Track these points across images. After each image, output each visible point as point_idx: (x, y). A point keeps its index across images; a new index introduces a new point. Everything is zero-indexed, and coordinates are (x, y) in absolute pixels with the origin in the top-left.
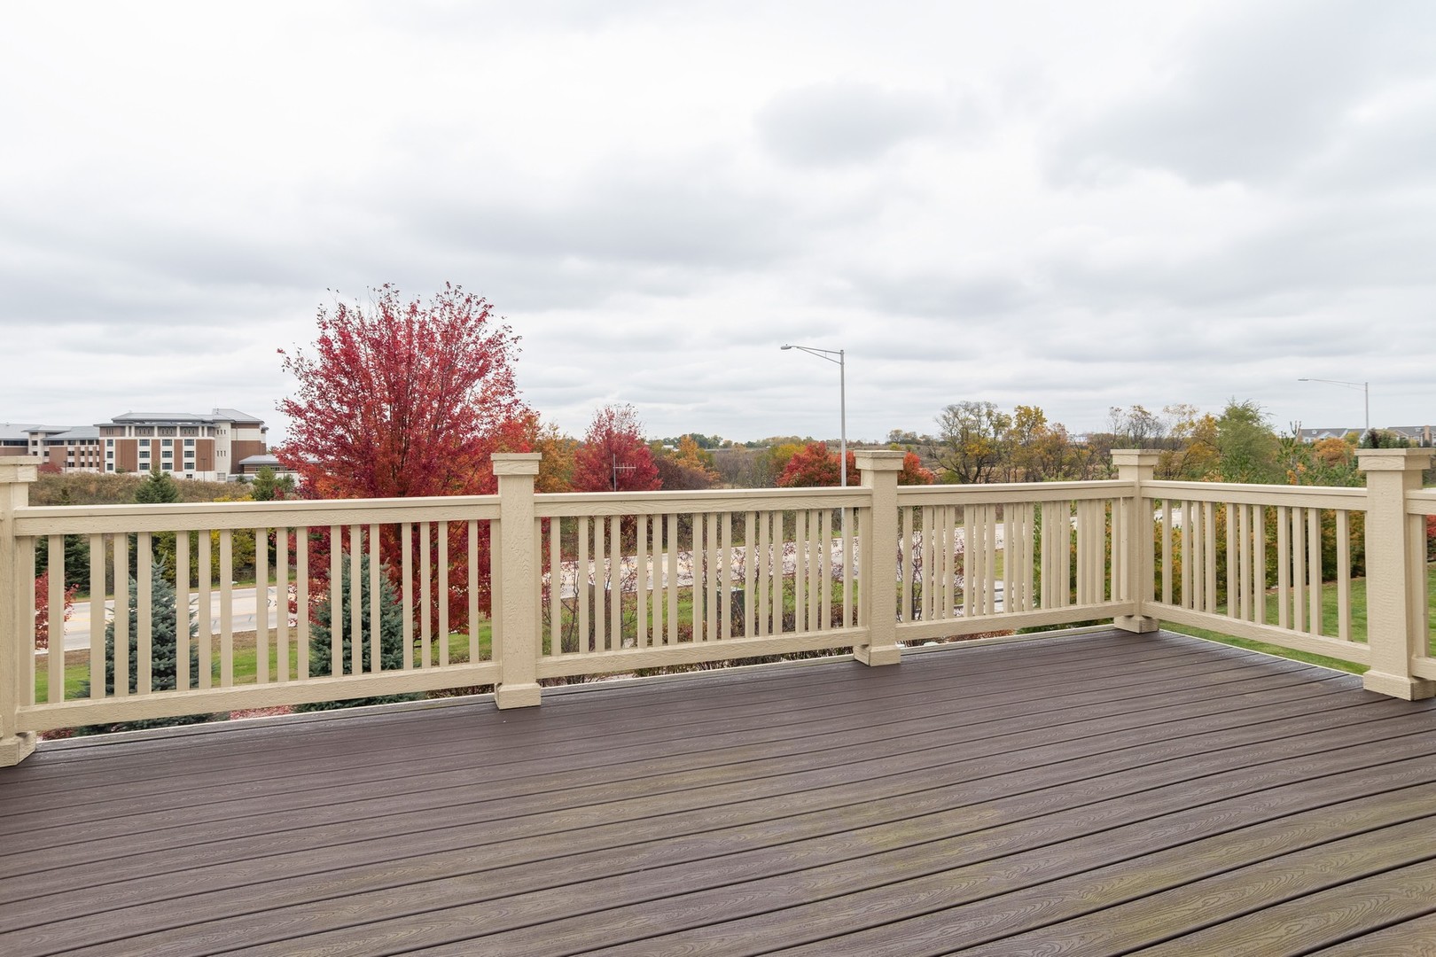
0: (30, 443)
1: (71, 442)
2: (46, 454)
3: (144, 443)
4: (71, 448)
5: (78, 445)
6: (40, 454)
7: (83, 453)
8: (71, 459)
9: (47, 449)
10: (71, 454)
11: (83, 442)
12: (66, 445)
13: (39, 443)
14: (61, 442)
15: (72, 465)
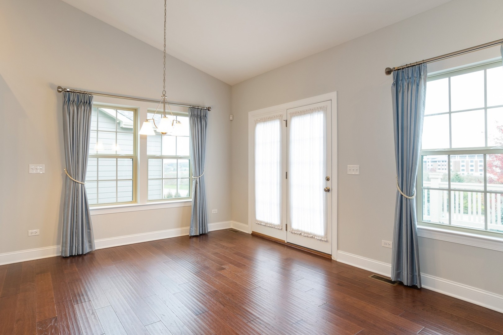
0: (427, 162)
1: (439, 162)
2: (432, 165)
3: (463, 161)
4: (439, 163)
5: (441, 162)
6: (430, 165)
7: (443, 165)
8: (439, 167)
9: (432, 163)
10: (439, 165)
11: (443, 161)
12: (438, 162)
13: (429, 162)
14: (436, 162)
15: (439, 169)
